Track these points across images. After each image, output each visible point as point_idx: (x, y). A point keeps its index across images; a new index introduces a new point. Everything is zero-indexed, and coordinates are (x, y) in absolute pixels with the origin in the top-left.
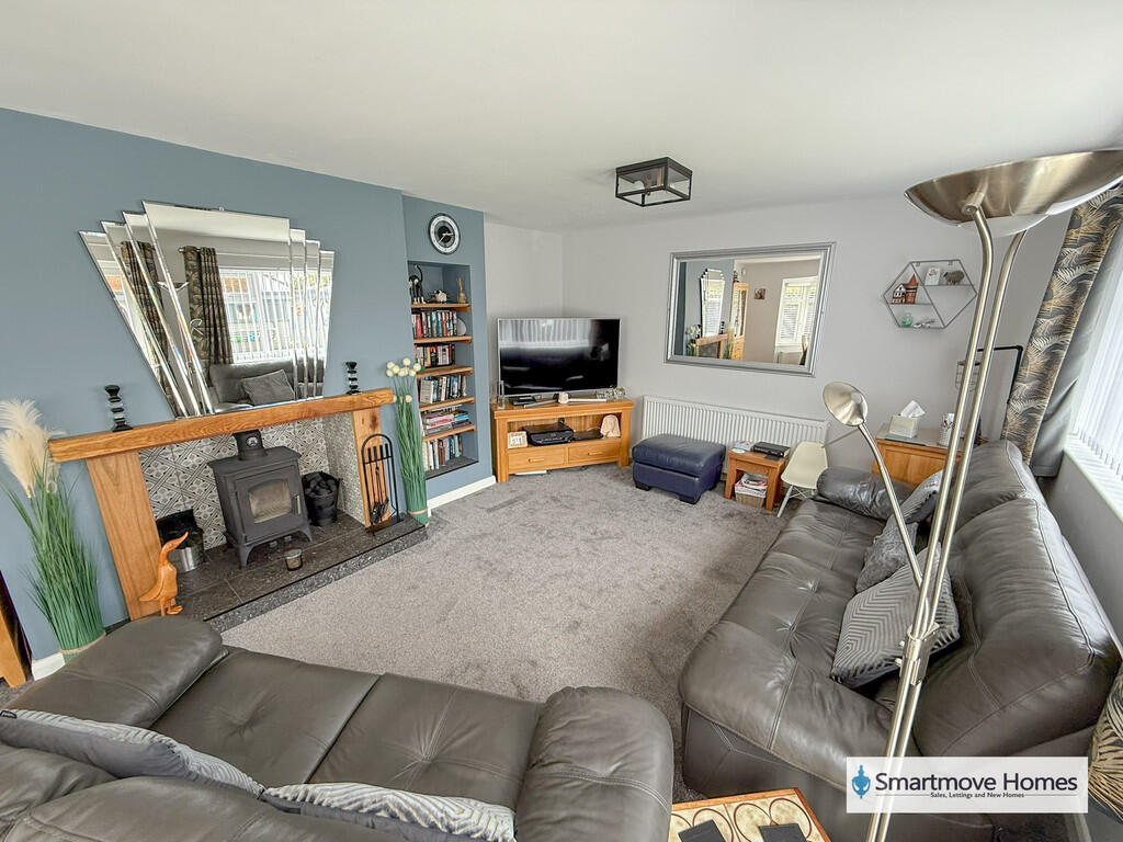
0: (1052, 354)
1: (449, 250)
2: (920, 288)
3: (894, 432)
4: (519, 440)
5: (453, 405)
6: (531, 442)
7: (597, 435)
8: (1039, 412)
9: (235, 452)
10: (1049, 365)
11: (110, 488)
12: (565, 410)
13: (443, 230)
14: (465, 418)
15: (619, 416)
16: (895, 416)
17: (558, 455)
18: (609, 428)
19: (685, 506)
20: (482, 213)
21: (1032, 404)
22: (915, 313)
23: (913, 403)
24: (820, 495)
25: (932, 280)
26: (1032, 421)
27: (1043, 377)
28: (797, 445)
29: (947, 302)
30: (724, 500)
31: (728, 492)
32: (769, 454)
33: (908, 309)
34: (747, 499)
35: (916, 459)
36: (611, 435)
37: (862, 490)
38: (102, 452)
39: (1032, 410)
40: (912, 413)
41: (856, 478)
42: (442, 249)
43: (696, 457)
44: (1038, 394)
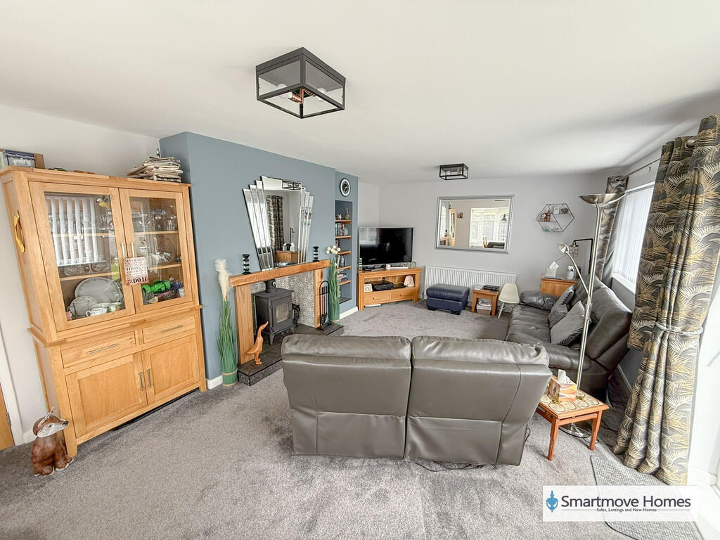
0: (605, 240)
1: (346, 195)
2: (552, 215)
3: (547, 275)
4: (369, 288)
5: (342, 269)
6: (374, 289)
7: (402, 286)
8: (602, 263)
9: (265, 289)
10: (604, 244)
11: (242, 300)
12: (389, 272)
13: (345, 185)
14: (345, 276)
15: (414, 276)
16: (548, 269)
17: (387, 296)
18: (408, 282)
19: (455, 316)
20: (357, 177)
21: (600, 260)
22: (550, 225)
23: (554, 263)
24: (522, 302)
25: (556, 212)
26: (601, 266)
27: (602, 250)
28: (503, 286)
29: (563, 221)
30: (471, 313)
31: (473, 309)
32: (491, 290)
33: (547, 223)
34: (483, 312)
35: (558, 285)
36: (410, 286)
37: (539, 299)
38: (243, 283)
39: (600, 262)
40: (554, 266)
41: (536, 294)
42: (344, 194)
43: (459, 293)
44: (601, 256)
